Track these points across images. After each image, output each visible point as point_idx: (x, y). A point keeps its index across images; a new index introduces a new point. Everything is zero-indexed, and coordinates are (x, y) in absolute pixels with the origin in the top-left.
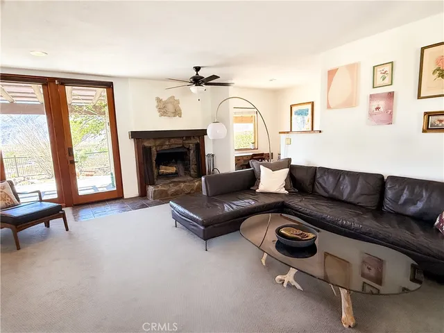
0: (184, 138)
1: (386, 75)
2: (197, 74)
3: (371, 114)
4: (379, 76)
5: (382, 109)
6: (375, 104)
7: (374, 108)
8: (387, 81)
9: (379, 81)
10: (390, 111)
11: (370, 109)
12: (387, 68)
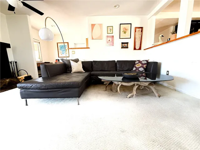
1: (111, 30)
3: (107, 42)
4: (109, 30)
5: (111, 41)
6: (108, 39)
7: (108, 40)
8: (111, 32)
9: (109, 32)
10: (113, 42)
11: (107, 40)
12: (111, 28)
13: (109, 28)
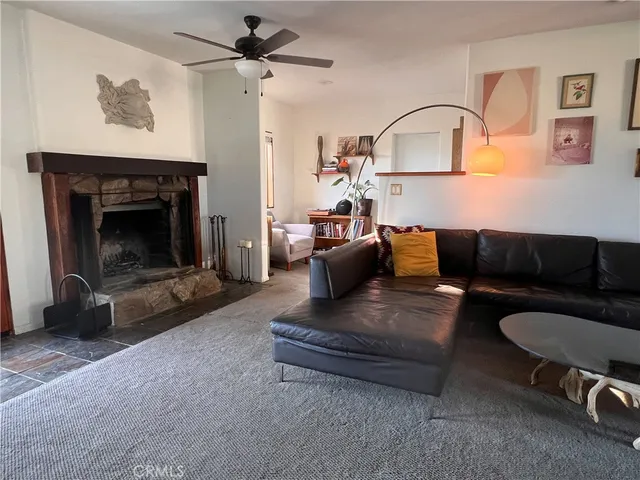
0: (160, 179)
1: (582, 92)
2: (252, 33)
3: (557, 149)
4: (571, 91)
5: (574, 142)
6: (564, 133)
7: (561, 139)
8: (583, 100)
9: (571, 100)
10: (587, 144)
11: (555, 140)
12: (584, 82)
13: (571, 83)
